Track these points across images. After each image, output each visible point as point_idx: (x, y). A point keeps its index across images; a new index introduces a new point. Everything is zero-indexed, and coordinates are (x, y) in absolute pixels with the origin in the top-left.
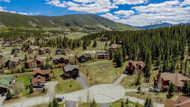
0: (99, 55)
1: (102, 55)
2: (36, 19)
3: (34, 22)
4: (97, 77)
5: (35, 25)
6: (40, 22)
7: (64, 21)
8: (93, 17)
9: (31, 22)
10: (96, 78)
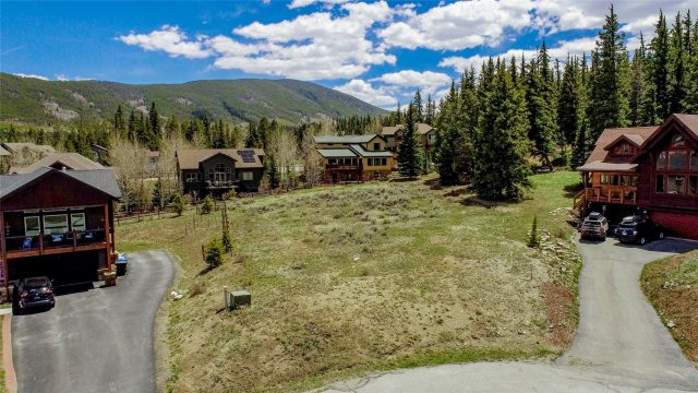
0: (331, 160)
1: (348, 160)
2: (75, 95)
3: (66, 102)
4: (326, 277)
5: (68, 115)
6: (92, 104)
7: (189, 103)
8: (301, 91)
9: (55, 105)
10: (309, 287)
